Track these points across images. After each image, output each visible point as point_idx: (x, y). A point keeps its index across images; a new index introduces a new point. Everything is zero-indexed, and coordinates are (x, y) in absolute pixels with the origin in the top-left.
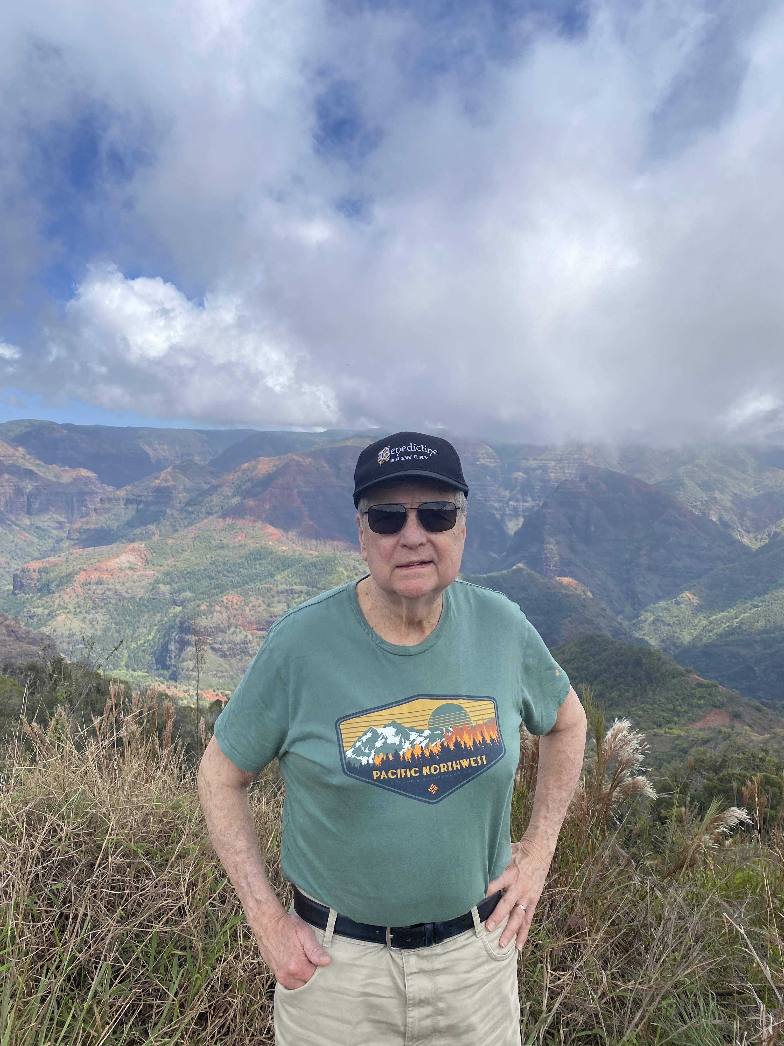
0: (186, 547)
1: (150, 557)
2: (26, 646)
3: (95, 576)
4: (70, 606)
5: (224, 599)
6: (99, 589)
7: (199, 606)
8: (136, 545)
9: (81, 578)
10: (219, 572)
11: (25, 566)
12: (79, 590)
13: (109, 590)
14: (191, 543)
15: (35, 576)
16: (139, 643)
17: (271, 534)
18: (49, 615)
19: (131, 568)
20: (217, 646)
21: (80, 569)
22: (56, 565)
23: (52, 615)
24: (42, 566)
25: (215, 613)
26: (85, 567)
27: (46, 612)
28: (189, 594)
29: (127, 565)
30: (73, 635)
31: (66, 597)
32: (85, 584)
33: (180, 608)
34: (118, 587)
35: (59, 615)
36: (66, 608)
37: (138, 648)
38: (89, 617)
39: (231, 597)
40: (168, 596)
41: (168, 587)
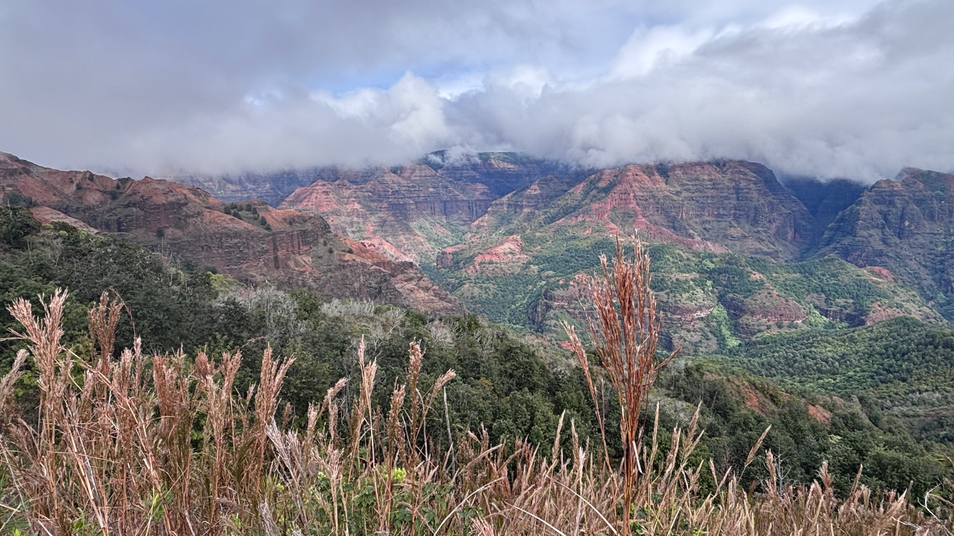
0: (548, 238)
1: (524, 245)
2: (445, 304)
3: (488, 258)
4: (472, 278)
5: (576, 277)
6: (491, 267)
7: (558, 281)
8: (515, 236)
9: (478, 259)
10: (572, 257)
11: (444, 250)
12: (478, 267)
13: (497, 268)
14: (552, 236)
15: (450, 257)
16: (517, 305)
17: (612, 229)
18: (459, 283)
19: (511, 253)
20: (570, 310)
21: (479, 253)
22: (463, 250)
23: (461, 284)
24: (454, 250)
25: (570, 287)
26: (481, 251)
27: (457, 281)
28: (551, 273)
29: (509, 250)
30: (475, 297)
31: (469, 272)
32: (480, 264)
33: (544, 282)
34: (503, 266)
35: (465, 284)
36: (469, 279)
37: (516, 308)
38: (484, 285)
39: (581, 276)
40: (536, 273)
41: (537, 267)
